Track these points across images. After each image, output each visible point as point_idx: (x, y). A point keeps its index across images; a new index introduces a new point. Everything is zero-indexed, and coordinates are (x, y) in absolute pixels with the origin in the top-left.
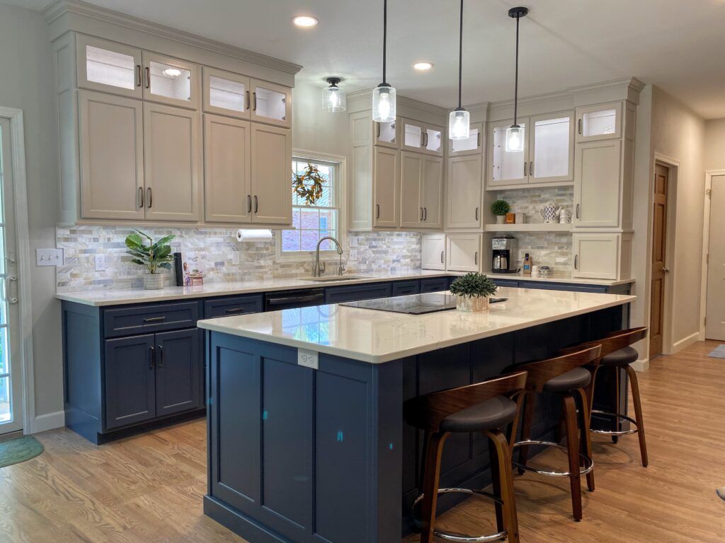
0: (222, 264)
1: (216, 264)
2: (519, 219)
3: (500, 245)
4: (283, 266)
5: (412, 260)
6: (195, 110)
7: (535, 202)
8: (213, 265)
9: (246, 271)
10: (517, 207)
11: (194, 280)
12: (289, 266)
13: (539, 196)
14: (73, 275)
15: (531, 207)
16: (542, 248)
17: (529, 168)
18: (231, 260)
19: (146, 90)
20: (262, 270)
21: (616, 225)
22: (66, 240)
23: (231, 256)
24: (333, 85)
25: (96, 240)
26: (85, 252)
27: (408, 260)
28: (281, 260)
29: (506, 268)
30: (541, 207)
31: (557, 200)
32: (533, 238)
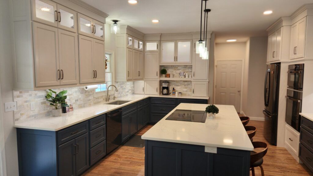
0: (77, 100)
1: (76, 101)
2: (171, 76)
3: (165, 85)
4: (96, 99)
5: (132, 91)
6: (75, 33)
7: (176, 70)
8: (74, 101)
9: (85, 102)
10: (169, 72)
11: (70, 109)
12: (98, 98)
13: (177, 68)
14: (22, 114)
15: (174, 71)
16: (178, 86)
17: (176, 58)
18: (80, 98)
19: (59, 23)
20: (90, 101)
21: (206, 79)
22: (18, 97)
23: (80, 97)
24: (115, 23)
25: (31, 95)
26: (26, 102)
27: (131, 91)
28: (96, 96)
29: (167, 93)
30: (178, 72)
31: (183, 70)
32: (174, 82)
